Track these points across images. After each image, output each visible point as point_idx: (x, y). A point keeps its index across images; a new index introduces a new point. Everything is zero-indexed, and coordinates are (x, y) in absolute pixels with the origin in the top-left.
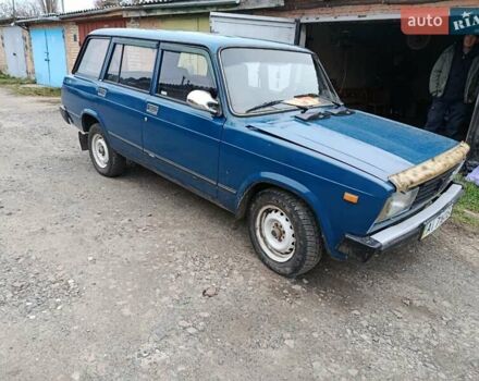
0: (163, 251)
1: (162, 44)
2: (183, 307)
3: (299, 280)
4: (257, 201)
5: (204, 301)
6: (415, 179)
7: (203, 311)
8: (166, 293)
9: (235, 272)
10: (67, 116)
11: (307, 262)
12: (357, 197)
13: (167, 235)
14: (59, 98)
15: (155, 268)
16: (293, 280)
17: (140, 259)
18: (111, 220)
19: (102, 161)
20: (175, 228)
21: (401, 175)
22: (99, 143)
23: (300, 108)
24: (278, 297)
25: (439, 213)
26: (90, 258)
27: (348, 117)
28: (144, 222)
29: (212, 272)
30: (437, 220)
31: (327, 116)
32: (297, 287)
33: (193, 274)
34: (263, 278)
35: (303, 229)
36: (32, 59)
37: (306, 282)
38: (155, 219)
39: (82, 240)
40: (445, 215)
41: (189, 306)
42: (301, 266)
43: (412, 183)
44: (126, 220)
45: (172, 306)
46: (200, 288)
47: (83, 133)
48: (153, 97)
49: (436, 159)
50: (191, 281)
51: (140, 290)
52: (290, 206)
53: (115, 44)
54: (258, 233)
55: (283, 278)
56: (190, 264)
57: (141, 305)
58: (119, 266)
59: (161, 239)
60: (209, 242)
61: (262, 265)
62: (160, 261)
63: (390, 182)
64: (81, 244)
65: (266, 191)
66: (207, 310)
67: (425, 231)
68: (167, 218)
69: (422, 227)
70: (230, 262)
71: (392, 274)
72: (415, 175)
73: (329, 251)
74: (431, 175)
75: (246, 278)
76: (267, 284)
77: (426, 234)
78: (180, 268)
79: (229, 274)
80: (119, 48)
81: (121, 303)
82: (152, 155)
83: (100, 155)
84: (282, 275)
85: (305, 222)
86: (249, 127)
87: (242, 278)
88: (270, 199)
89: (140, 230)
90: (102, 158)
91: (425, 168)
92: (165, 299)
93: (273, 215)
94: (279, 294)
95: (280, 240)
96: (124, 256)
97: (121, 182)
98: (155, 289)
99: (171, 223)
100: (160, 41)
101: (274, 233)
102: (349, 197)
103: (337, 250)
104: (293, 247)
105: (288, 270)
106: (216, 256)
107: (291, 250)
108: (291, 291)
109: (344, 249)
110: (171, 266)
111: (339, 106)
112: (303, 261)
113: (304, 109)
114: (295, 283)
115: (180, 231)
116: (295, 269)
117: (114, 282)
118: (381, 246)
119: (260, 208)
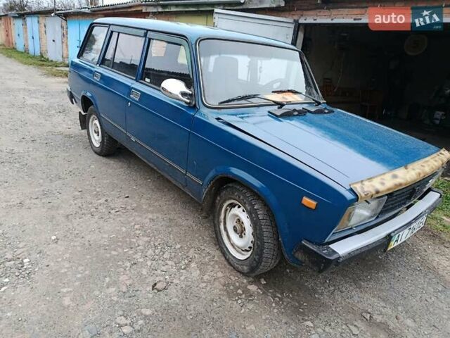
0: (128, 235)
1: (149, 33)
2: (126, 301)
3: (256, 280)
4: (222, 194)
5: (151, 296)
6: (381, 188)
7: (146, 307)
8: (115, 283)
9: (193, 265)
10: (72, 97)
11: (263, 264)
12: (315, 203)
13: (138, 219)
14: (66, 80)
15: (114, 253)
16: (251, 279)
17: (102, 242)
18: (89, 198)
19: (97, 140)
20: (148, 212)
21: (366, 183)
22: (95, 123)
23: (277, 103)
24: (230, 298)
25: (410, 223)
26: (54, 238)
27: (326, 115)
28: (119, 203)
29: (170, 263)
30: (406, 231)
31: (302, 113)
32: (253, 288)
33: (149, 263)
34: (220, 274)
35: (261, 229)
36: (67, 45)
37: (263, 282)
38: (130, 201)
39: (53, 217)
40: (417, 226)
41: (134, 300)
42: (257, 267)
43: (378, 192)
44: (102, 201)
45: (115, 299)
46: (151, 280)
47: (83, 113)
48: (138, 84)
49: (410, 166)
50: (144, 272)
51: (90, 276)
52: (251, 204)
53: (112, 32)
54: (222, 227)
55: (241, 276)
56: (150, 252)
57: (84, 294)
58: (79, 248)
59: (129, 223)
60: (176, 229)
61: (223, 259)
62: (121, 247)
63: (352, 190)
64: (51, 221)
65: (231, 185)
66: (151, 307)
67: (392, 243)
68: (143, 201)
69: (389, 238)
70: (191, 253)
71: (356, 281)
72: (383, 184)
73: (286, 256)
74: (401, 185)
75: (203, 273)
76: (222, 281)
77: (393, 245)
78: (138, 256)
79: (187, 265)
80: (115, 35)
81: (65, 290)
82: (133, 139)
83: (95, 135)
84: (241, 272)
85: (263, 223)
86: (218, 119)
87: (198, 272)
88: (233, 193)
89: (113, 212)
90: (97, 138)
91: (395, 177)
92: (112, 290)
93: (236, 211)
94: (231, 294)
95: (241, 237)
96: (88, 238)
97: (112, 162)
98: (106, 277)
99: (144, 207)
100: (148, 30)
101: (235, 229)
102: (308, 202)
103: (293, 256)
104: (252, 245)
105: (246, 269)
106: (178, 246)
107: (250, 248)
108: (246, 291)
109: (300, 256)
110: (131, 252)
111: (319, 103)
112: (259, 262)
113: (281, 105)
114: (251, 283)
115: (150, 216)
116: (252, 269)
117: (67, 265)
118: (340, 257)
119: (225, 201)
